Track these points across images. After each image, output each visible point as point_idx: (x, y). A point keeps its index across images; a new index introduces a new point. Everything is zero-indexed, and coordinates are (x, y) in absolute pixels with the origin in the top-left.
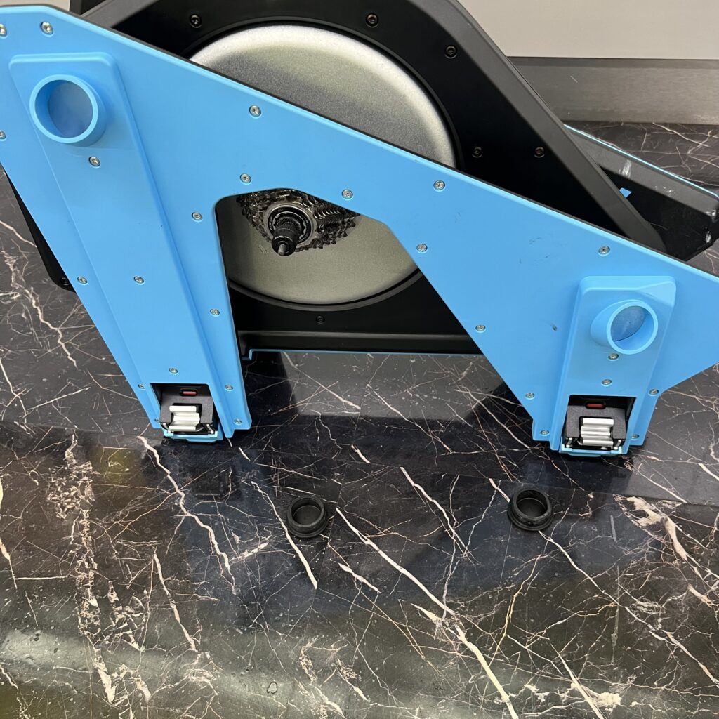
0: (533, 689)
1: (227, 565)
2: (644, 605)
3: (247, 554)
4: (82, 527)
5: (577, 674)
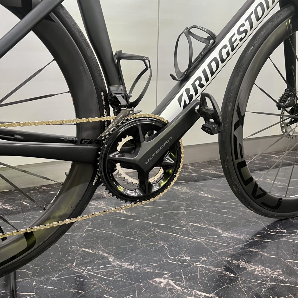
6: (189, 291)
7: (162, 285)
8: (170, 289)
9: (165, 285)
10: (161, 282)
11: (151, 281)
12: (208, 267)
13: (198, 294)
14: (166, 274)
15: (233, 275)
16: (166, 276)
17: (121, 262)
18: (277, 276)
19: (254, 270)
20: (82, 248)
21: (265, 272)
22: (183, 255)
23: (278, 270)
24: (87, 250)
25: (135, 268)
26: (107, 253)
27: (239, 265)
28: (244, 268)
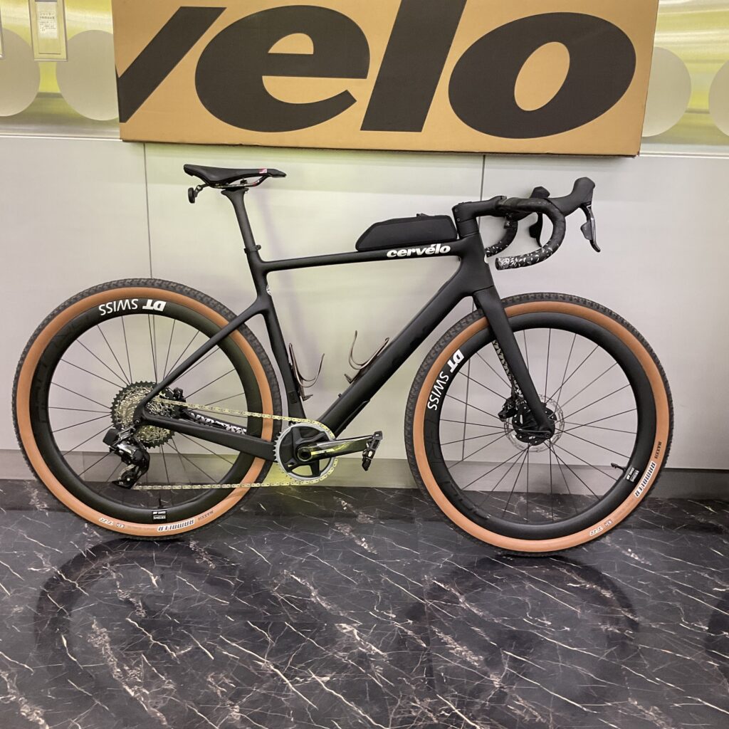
0: (298, 679)
1: (174, 655)
2: (341, 654)
3: (183, 652)
4: (107, 649)
5: (314, 673)
6: (365, 643)
7: (345, 631)
8: (350, 637)
9: (347, 632)
10: (345, 628)
11: (336, 625)
12: (406, 630)
13: (371, 649)
14: (356, 623)
15: (424, 645)
16: (355, 625)
17: (322, 599)
18: (471, 661)
19: (453, 649)
20: (293, 574)
21: (463, 653)
22: (391, 611)
23: (481, 657)
24: (296, 578)
25: (331, 609)
26: (314, 586)
27: (442, 639)
28: (446, 643)
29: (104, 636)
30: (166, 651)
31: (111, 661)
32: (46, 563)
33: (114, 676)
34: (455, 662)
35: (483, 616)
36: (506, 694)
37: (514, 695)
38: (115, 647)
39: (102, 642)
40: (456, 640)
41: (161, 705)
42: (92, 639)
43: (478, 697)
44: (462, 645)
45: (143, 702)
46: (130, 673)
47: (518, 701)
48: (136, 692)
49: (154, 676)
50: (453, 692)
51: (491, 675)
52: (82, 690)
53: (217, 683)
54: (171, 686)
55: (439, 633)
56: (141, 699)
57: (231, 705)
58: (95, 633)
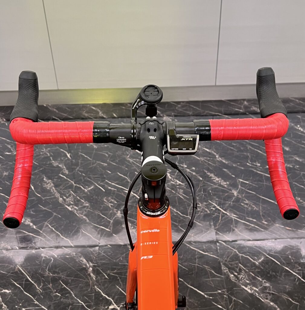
12: (192, 172)
13: (177, 182)
15: (201, 179)
18: (223, 184)
19: (215, 180)
21: (219, 181)
22: (184, 164)
23: (228, 182)
27: (209, 175)
28: (211, 177)
29: (51, 184)
30: (82, 189)
31: (57, 195)
32: (13, 150)
33: (60, 202)
34: (216, 185)
35: (228, 164)
36: (240, 198)
37: (243, 199)
38: (57, 188)
39: (51, 186)
40: (216, 175)
41: (85, 213)
42: (45, 186)
43: (227, 201)
44: (218, 178)
45: (76, 212)
46: (67, 200)
47: (245, 201)
48: (72, 208)
49: (79, 201)
50: (215, 199)
51: (233, 191)
52: (47, 209)
53: (108, 202)
54: (87, 205)
55: (208, 172)
56: (74, 211)
57: (116, 211)
58: (46, 182)
